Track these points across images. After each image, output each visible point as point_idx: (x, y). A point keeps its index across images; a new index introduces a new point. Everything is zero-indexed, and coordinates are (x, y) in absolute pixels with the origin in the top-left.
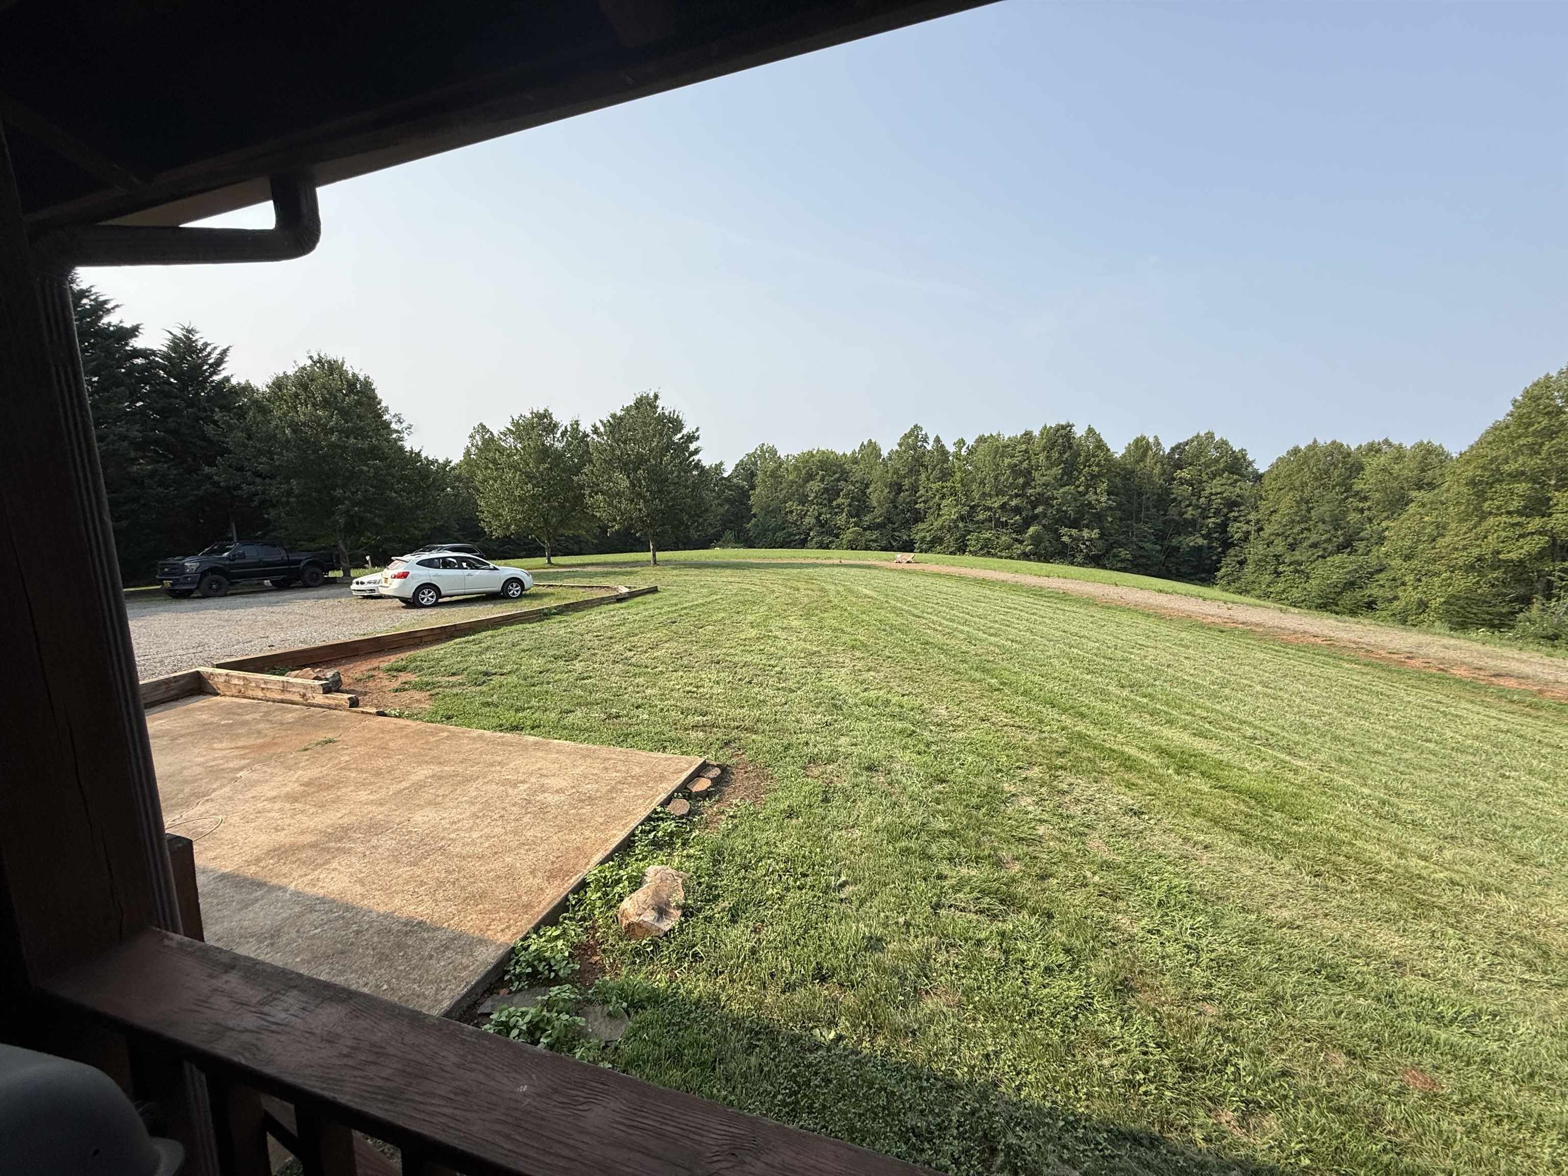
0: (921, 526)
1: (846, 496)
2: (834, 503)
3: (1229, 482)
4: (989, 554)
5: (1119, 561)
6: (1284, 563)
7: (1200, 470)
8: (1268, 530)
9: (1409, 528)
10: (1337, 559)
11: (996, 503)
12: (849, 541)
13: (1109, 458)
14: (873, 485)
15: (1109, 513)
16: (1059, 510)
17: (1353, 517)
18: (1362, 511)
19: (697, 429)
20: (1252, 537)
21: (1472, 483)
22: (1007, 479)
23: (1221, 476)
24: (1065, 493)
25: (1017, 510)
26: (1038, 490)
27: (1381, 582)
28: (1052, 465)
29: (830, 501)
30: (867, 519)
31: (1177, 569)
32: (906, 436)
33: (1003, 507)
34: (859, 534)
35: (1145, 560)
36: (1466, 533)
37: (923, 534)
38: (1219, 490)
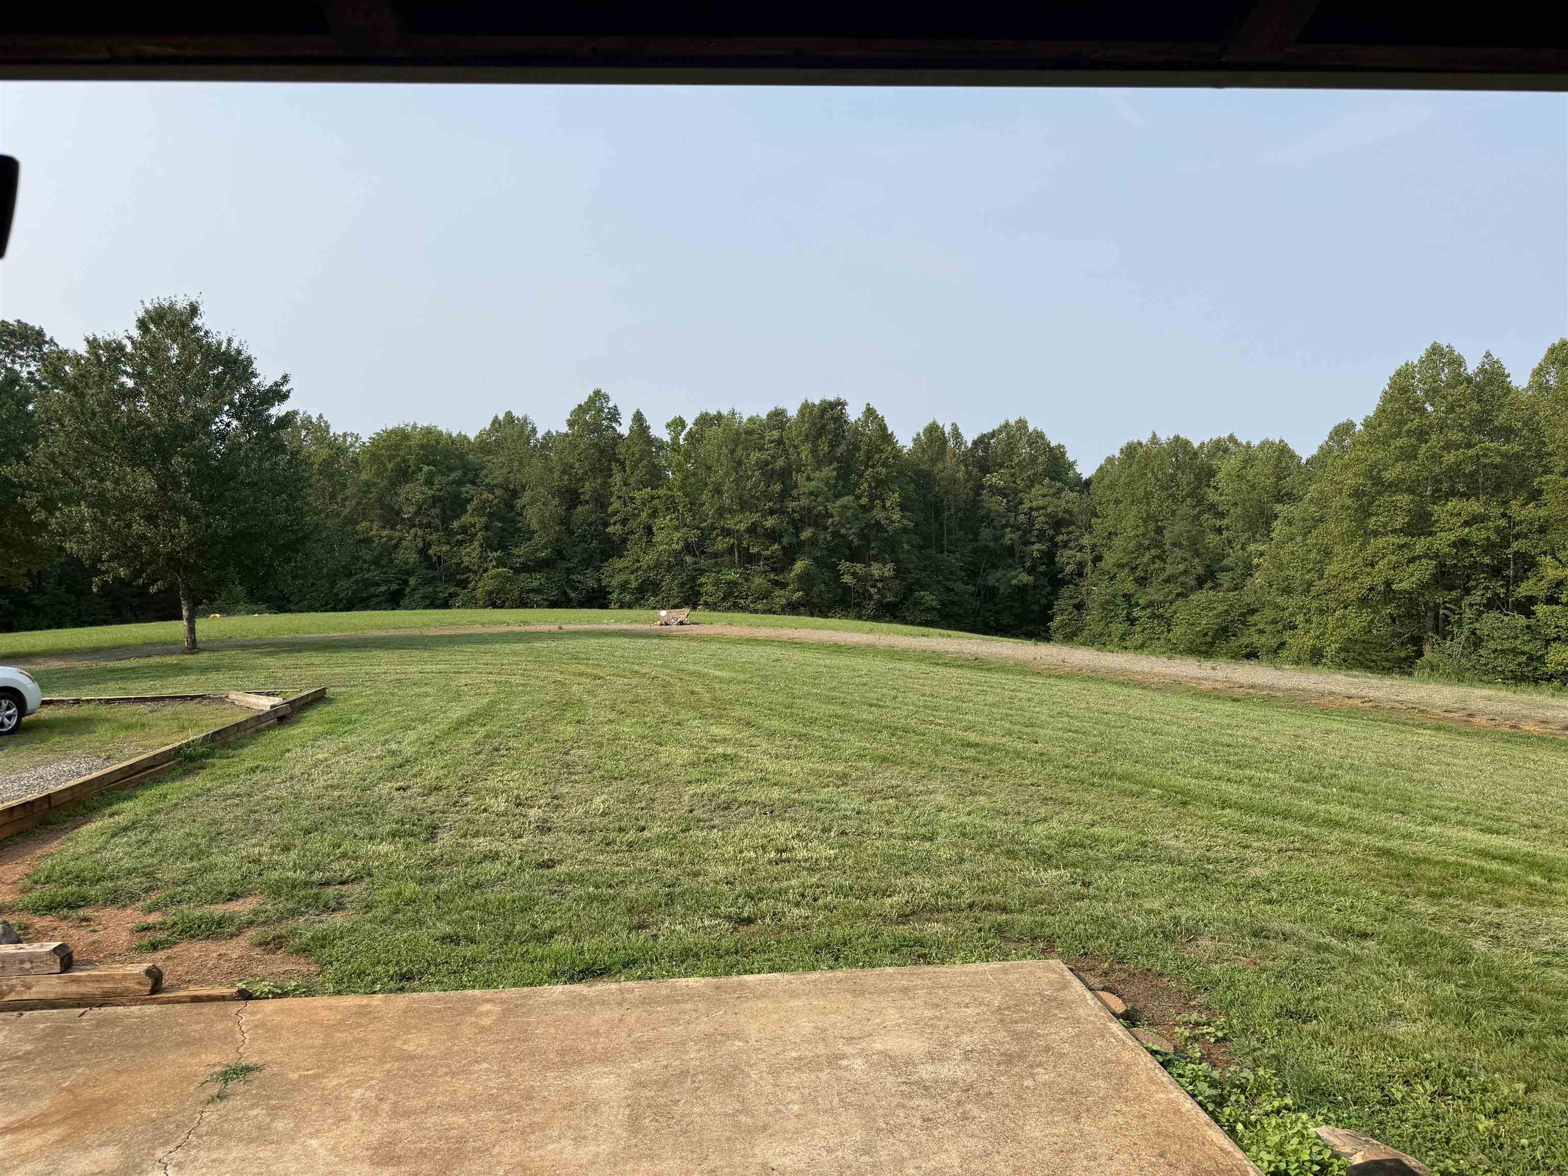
0: (619, 563)
1: (480, 511)
2: (455, 524)
3: (1051, 491)
4: (736, 607)
5: (922, 611)
6: (1137, 605)
7: (1012, 475)
8: (1109, 560)
9: (1292, 553)
10: (1199, 597)
11: (740, 522)
12: (490, 593)
13: (897, 454)
14: (528, 493)
15: (905, 538)
16: (836, 534)
17: (1212, 539)
18: (1219, 531)
19: (285, 378)
20: (1088, 569)
21: (1356, 494)
22: (756, 486)
23: (1040, 483)
24: (844, 507)
25: (773, 535)
26: (804, 502)
27: (1260, 626)
28: (819, 464)
29: (446, 520)
30: (520, 552)
31: (996, 620)
32: (581, 410)
33: (752, 530)
34: (508, 579)
35: (956, 609)
36: (1353, 558)
37: (624, 577)
38: (1041, 503)
